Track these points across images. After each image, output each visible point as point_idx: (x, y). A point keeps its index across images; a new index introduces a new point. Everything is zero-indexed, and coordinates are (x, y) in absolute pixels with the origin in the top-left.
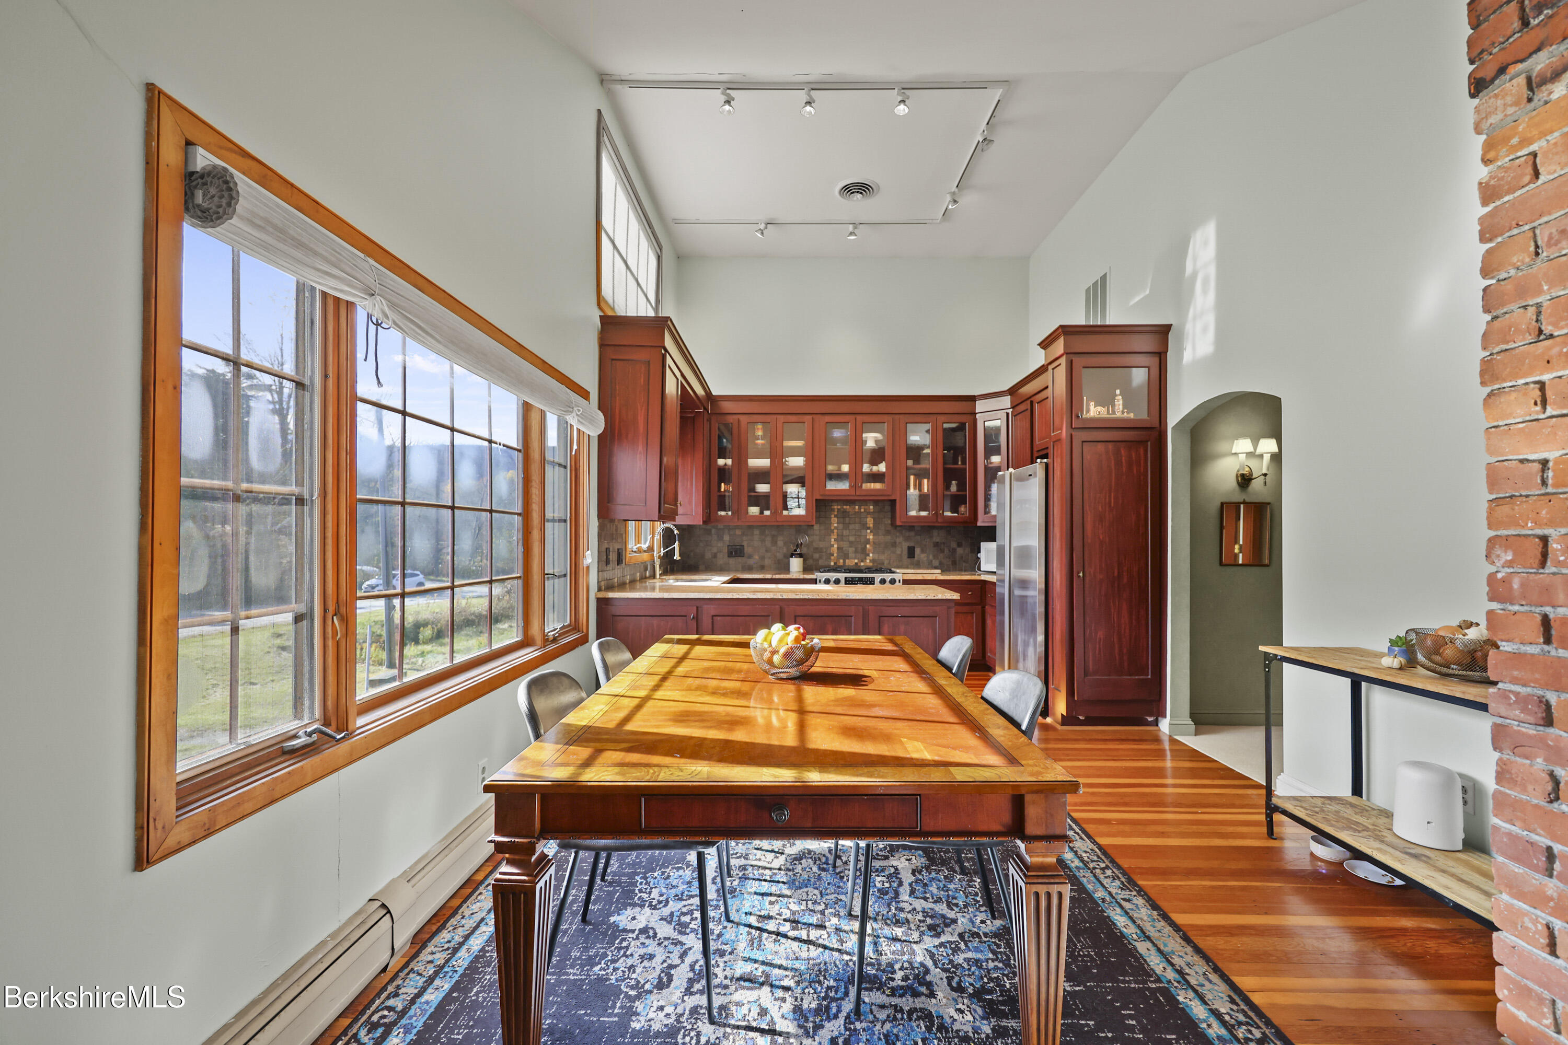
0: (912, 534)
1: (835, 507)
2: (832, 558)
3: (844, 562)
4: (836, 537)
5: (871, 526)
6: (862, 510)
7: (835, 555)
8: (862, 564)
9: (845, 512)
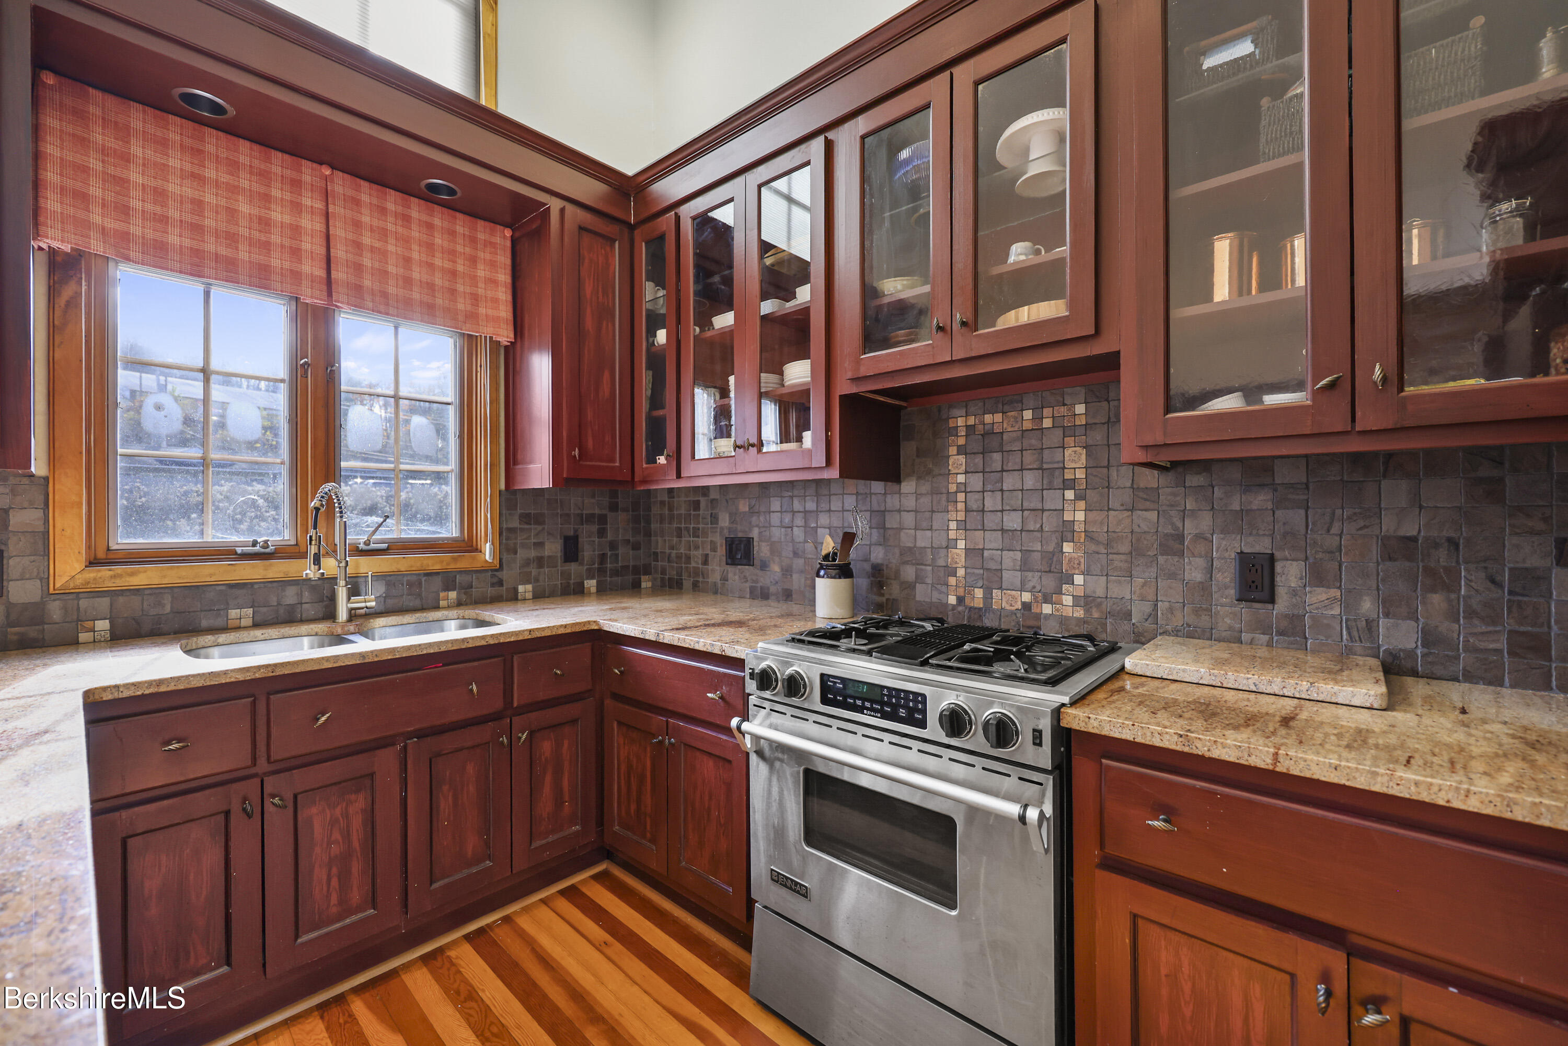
0: (1261, 500)
1: (961, 422)
2: (952, 581)
3: (988, 597)
4: (961, 516)
5: (1081, 474)
6: (1047, 423)
7: (961, 572)
8: (1047, 609)
9: (988, 433)
